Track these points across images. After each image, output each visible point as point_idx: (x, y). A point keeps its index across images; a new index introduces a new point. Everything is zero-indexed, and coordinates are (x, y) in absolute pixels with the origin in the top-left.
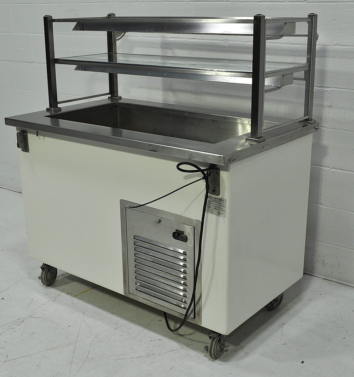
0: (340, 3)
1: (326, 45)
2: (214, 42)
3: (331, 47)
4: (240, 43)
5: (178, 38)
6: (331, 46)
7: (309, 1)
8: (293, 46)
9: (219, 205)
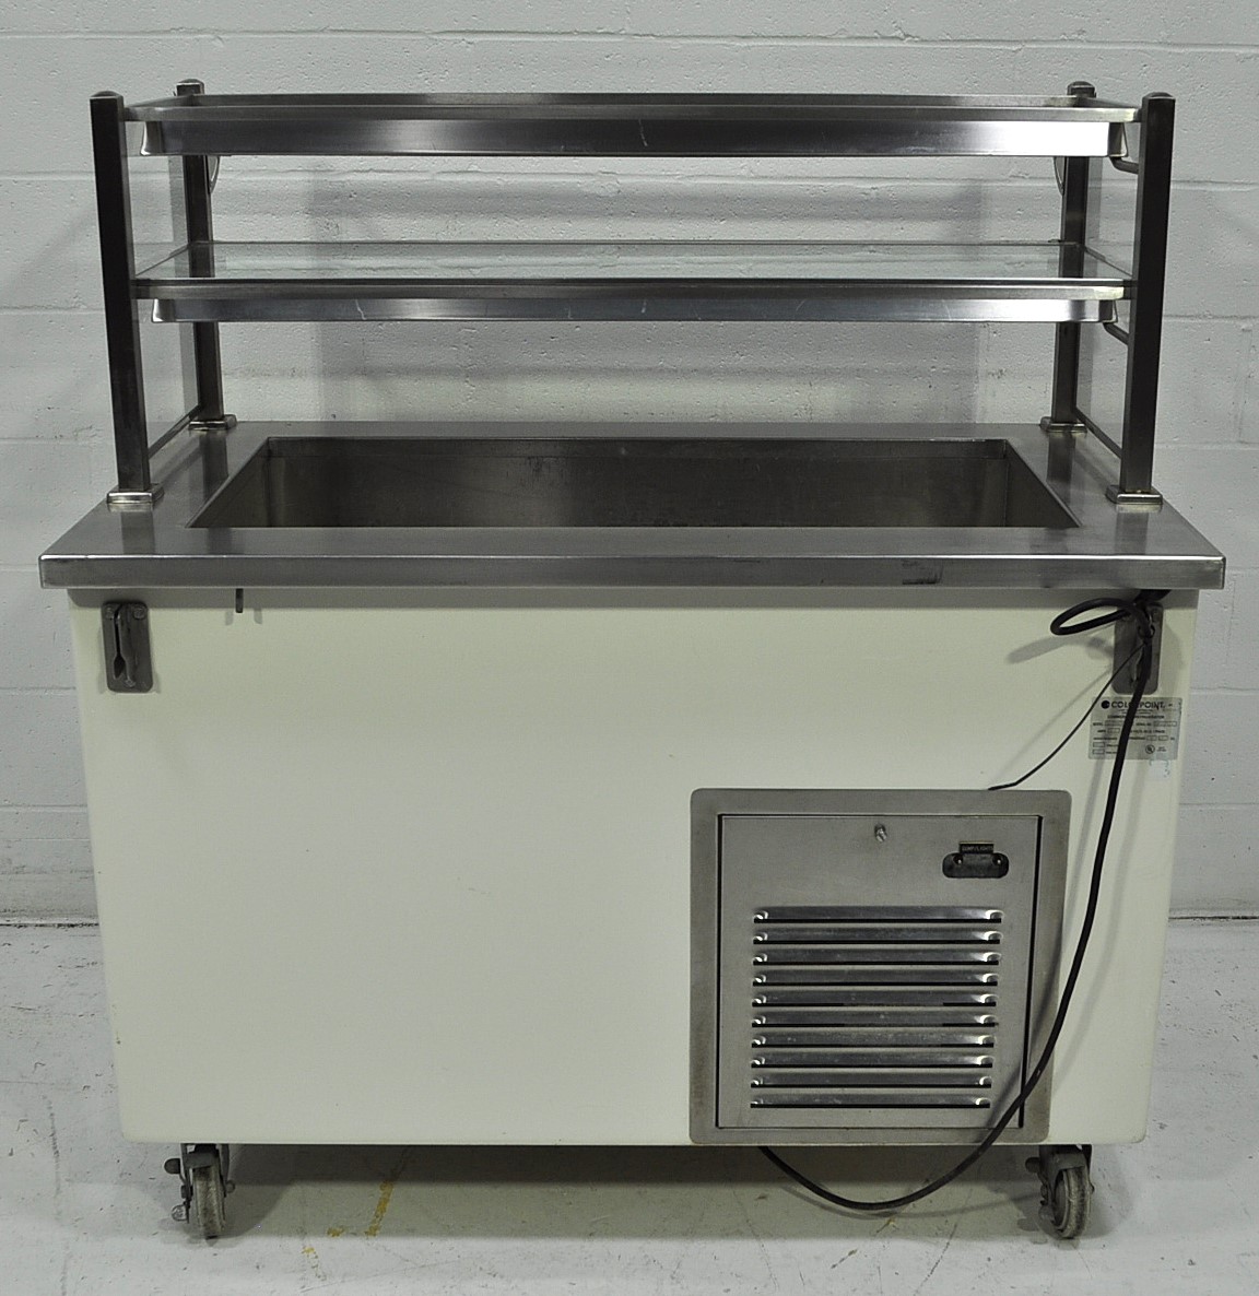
0: (1027, 46)
1: (981, 180)
2: (556, 183)
3: (999, 184)
4: (662, 181)
5: (388, 172)
6: (998, 180)
7: (924, 38)
8: (867, 186)
9: (1149, 724)
